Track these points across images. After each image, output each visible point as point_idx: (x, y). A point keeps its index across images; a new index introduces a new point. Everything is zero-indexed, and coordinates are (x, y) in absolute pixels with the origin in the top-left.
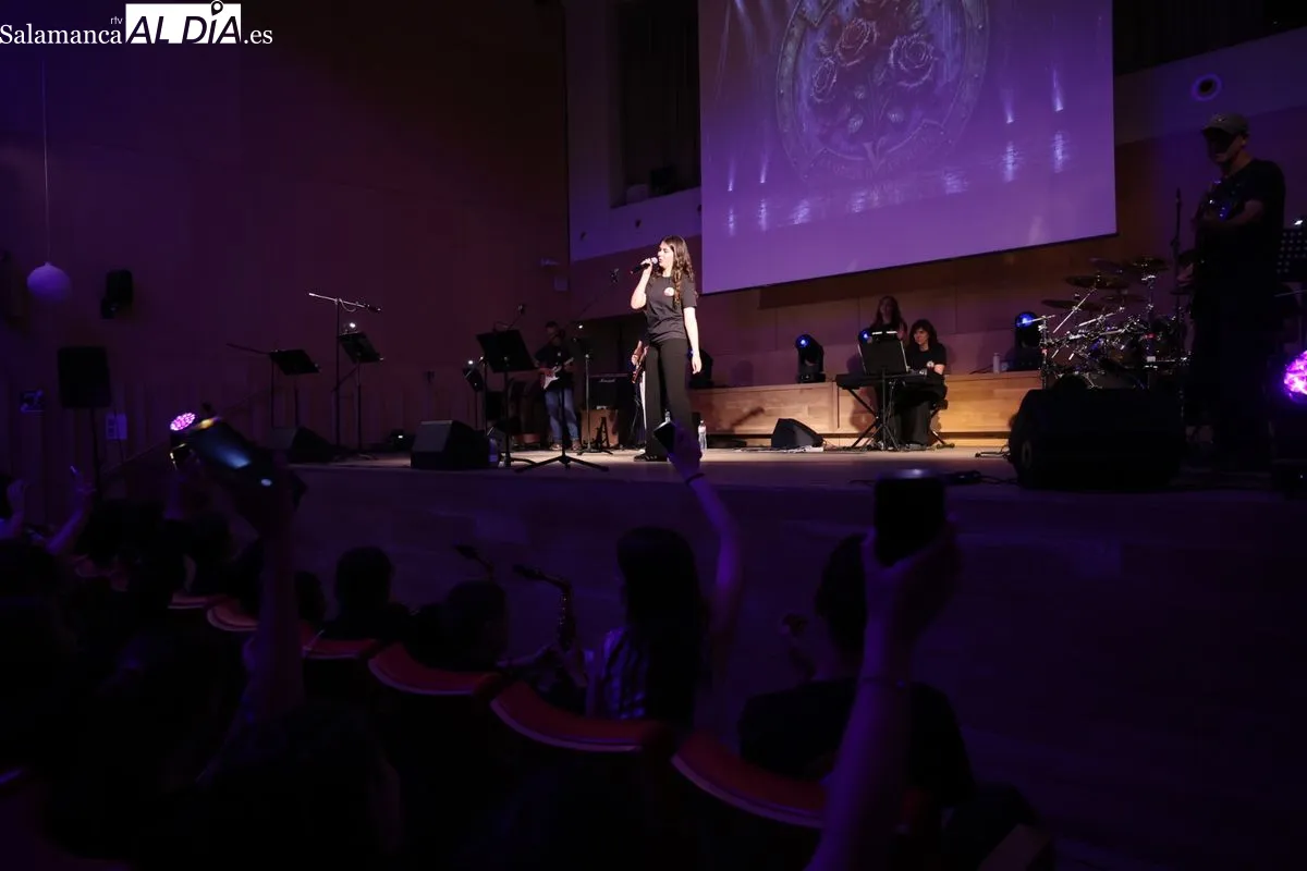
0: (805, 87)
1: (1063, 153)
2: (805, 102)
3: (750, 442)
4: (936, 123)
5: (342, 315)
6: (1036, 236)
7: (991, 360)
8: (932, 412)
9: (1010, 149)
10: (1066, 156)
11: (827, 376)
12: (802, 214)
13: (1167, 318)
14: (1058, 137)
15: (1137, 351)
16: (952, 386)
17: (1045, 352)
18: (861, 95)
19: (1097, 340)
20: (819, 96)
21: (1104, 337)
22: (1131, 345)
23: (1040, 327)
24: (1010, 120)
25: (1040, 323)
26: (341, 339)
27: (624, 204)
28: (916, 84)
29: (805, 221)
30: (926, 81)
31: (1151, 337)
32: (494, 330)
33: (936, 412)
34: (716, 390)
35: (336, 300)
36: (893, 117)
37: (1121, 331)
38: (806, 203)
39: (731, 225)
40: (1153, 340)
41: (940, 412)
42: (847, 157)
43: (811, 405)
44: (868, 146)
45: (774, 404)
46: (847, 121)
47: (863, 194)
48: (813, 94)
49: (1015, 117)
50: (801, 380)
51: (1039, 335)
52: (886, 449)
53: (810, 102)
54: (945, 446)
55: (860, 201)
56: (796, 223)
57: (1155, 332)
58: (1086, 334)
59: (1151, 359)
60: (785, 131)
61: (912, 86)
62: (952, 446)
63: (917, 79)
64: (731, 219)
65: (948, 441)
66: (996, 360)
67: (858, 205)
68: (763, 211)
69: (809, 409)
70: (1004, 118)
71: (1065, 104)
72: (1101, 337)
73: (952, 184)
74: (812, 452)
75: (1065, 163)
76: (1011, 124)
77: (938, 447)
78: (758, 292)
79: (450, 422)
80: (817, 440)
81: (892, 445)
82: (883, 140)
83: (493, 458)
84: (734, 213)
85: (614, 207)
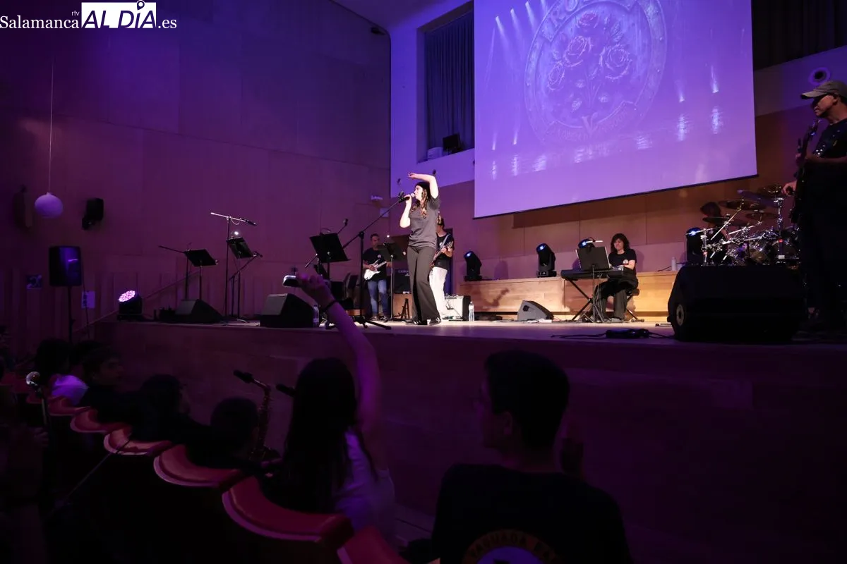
0: (543, 80)
1: (719, 120)
2: (543, 90)
3: (504, 317)
4: (632, 103)
5: (230, 227)
6: (700, 177)
7: (671, 262)
8: (628, 297)
9: (682, 119)
10: (721, 123)
11: (558, 273)
12: (541, 164)
13: (793, 229)
14: (715, 110)
15: (771, 252)
16: (642, 279)
17: (705, 253)
18: (580, 86)
19: (742, 244)
20: (552, 87)
21: (747, 243)
22: (766, 249)
23: (702, 237)
24: (682, 100)
25: (702, 233)
26: (230, 242)
27: (426, 160)
28: (617, 78)
29: (542, 169)
30: (624, 76)
31: (781, 241)
32: (321, 234)
33: (631, 297)
34: (482, 282)
35: (227, 217)
36: (603, 99)
37: (760, 238)
38: (544, 157)
39: (494, 173)
40: (783, 244)
41: (634, 297)
42: (571, 126)
43: (547, 292)
44: (585, 119)
45: (521, 291)
46: (571, 104)
47: (582, 151)
48: (548, 86)
49: (685, 97)
50: (540, 275)
51: (701, 242)
52: (596, 321)
53: (547, 90)
54: (637, 320)
55: (580, 155)
56: (537, 170)
57: (784, 239)
58: (734, 240)
59: (781, 257)
60: (530, 110)
61: (614, 78)
62: (642, 321)
63: (619, 75)
64: (494, 168)
65: (639, 318)
66: (673, 263)
67: (578, 158)
68: (515, 163)
69: (545, 295)
70: (678, 99)
71: (720, 89)
72: (745, 242)
73: (642, 143)
74: (544, 322)
75: (721, 127)
76: (683, 102)
77: (633, 321)
78: (512, 216)
79: (286, 294)
80: (550, 315)
81: (600, 319)
82: (595, 115)
83: (316, 320)
84: (496, 163)
85: (419, 162)
